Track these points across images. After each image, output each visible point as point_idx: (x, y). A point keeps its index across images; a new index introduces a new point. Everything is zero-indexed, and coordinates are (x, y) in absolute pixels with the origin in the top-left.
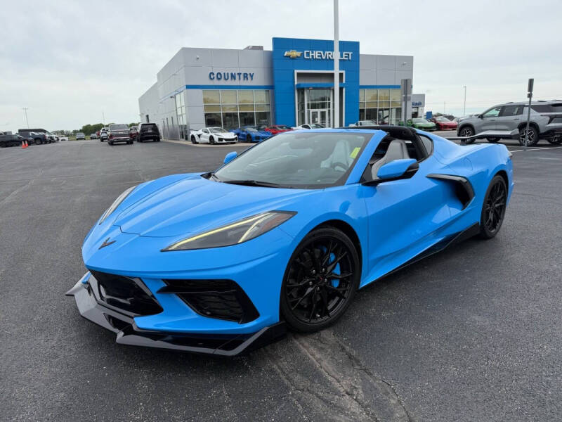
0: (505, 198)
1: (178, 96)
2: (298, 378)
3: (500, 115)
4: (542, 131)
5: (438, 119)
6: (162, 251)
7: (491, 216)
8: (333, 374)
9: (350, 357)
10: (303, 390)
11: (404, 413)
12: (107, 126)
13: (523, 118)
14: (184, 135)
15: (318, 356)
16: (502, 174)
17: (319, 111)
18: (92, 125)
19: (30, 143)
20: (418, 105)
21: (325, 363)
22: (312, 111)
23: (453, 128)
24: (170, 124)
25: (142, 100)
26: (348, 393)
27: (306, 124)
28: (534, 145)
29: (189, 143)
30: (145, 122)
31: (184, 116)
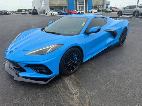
0: (126, 35)
1: (42, 1)
2: (62, 89)
3: (129, 8)
4: (140, 13)
5: (113, 9)
6: (25, 55)
7: (122, 40)
8: (72, 88)
9: (77, 82)
10: (63, 93)
11: (89, 100)
12: (24, 10)
13: (135, 9)
14: (44, 13)
15: (69, 82)
16: (126, 29)
17: (81, 6)
18: (20, 9)
19: (3, 15)
20: (108, 5)
21: (70, 84)
22: (79, 6)
23: (117, 11)
24: (40, 9)
25: (33, 2)
26: (75, 94)
27: (77, 10)
28: (137, 17)
29: (45, 15)
30: (34, 9)
31: (44, 7)
